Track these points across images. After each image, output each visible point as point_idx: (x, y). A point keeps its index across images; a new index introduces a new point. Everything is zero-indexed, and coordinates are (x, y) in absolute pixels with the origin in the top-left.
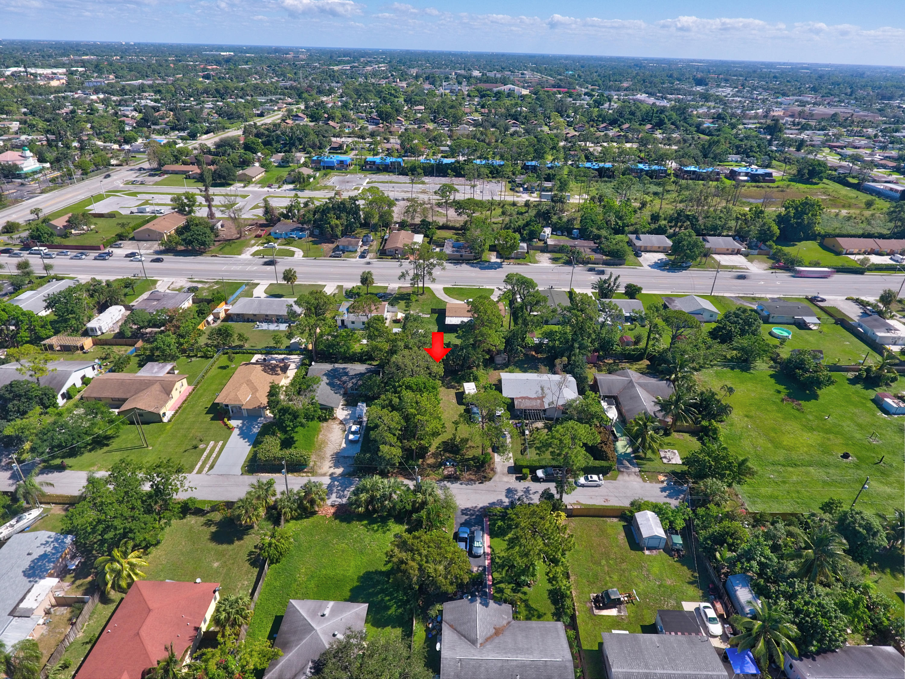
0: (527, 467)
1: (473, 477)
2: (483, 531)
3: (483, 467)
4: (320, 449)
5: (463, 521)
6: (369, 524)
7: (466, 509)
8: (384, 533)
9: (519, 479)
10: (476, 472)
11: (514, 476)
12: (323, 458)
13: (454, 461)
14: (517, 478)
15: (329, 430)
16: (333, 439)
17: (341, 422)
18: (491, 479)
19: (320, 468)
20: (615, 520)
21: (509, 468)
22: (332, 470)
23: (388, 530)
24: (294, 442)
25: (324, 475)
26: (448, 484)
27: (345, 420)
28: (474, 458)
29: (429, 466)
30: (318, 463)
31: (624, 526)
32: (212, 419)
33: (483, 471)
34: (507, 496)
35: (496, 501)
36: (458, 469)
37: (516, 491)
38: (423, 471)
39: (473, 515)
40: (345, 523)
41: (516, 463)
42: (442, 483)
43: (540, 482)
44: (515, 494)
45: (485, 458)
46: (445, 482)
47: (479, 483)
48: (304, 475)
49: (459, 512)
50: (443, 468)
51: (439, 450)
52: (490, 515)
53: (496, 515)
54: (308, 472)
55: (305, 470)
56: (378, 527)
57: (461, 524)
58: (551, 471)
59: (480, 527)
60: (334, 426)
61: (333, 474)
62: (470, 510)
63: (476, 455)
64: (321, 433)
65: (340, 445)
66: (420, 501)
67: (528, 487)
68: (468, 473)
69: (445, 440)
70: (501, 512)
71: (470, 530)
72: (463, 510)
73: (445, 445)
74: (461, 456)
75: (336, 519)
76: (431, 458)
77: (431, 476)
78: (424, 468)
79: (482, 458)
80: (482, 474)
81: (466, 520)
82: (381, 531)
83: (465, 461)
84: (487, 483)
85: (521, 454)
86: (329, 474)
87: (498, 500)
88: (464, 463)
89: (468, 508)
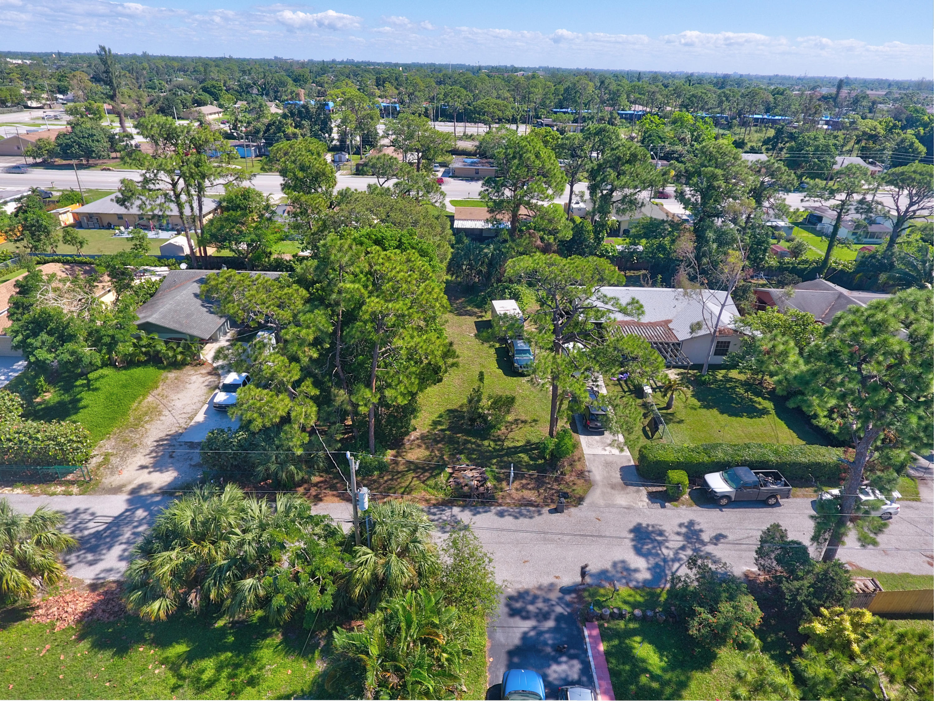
0: (678, 466)
1: (531, 495)
3: (555, 468)
4: (136, 426)
5: (515, 640)
6: (190, 657)
7: (522, 595)
9: (659, 499)
10: (539, 483)
11: (644, 491)
12: (133, 447)
14: (652, 497)
15: (178, 386)
16: (178, 404)
17: (213, 372)
18: (580, 500)
19: (114, 471)
21: (624, 470)
22: (144, 477)
23: (252, 682)
24: (76, 410)
25: (116, 490)
26: (465, 516)
27: (224, 366)
28: (528, 448)
29: (414, 467)
30: (114, 460)
33: (558, 480)
34: (638, 551)
35: (608, 566)
36: (488, 475)
37: (661, 533)
38: (391, 480)
39: (543, 616)
40: (108, 653)
41: (642, 458)
42: (448, 513)
43: (721, 507)
44: (660, 543)
45: (557, 445)
46: (456, 510)
47: (551, 512)
48: (59, 489)
49: (501, 609)
50: (449, 470)
51: (440, 427)
52: (601, 617)
53: (621, 616)
54: (72, 483)
55: (70, 477)
56: (219, 668)
57: (511, 653)
58: (749, 476)
59: (577, 665)
60: (194, 378)
61: (142, 486)
62: (536, 597)
63: (535, 440)
64: (155, 392)
65: (191, 418)
66: (367, 575)
67: (691, 523)
68: (516, 484)
69: (455, 407)
70: (634, 605)
71: (547, 684)
72: (511, 598)
73: (455, 417)
74: (494, 441)
75: (81, 638)
76: (419, 446)
77: (415, 494)
78: (399, 472)
79: (551, 446)
80: (555, 487)
81: (525, 637)
82: (224, 684)
83: (507, 455)
84: (573, 510)
85: (647, 437)
86: (130, 487)
87: (615, 565)
88: (505, 459)
89: (527, 592)
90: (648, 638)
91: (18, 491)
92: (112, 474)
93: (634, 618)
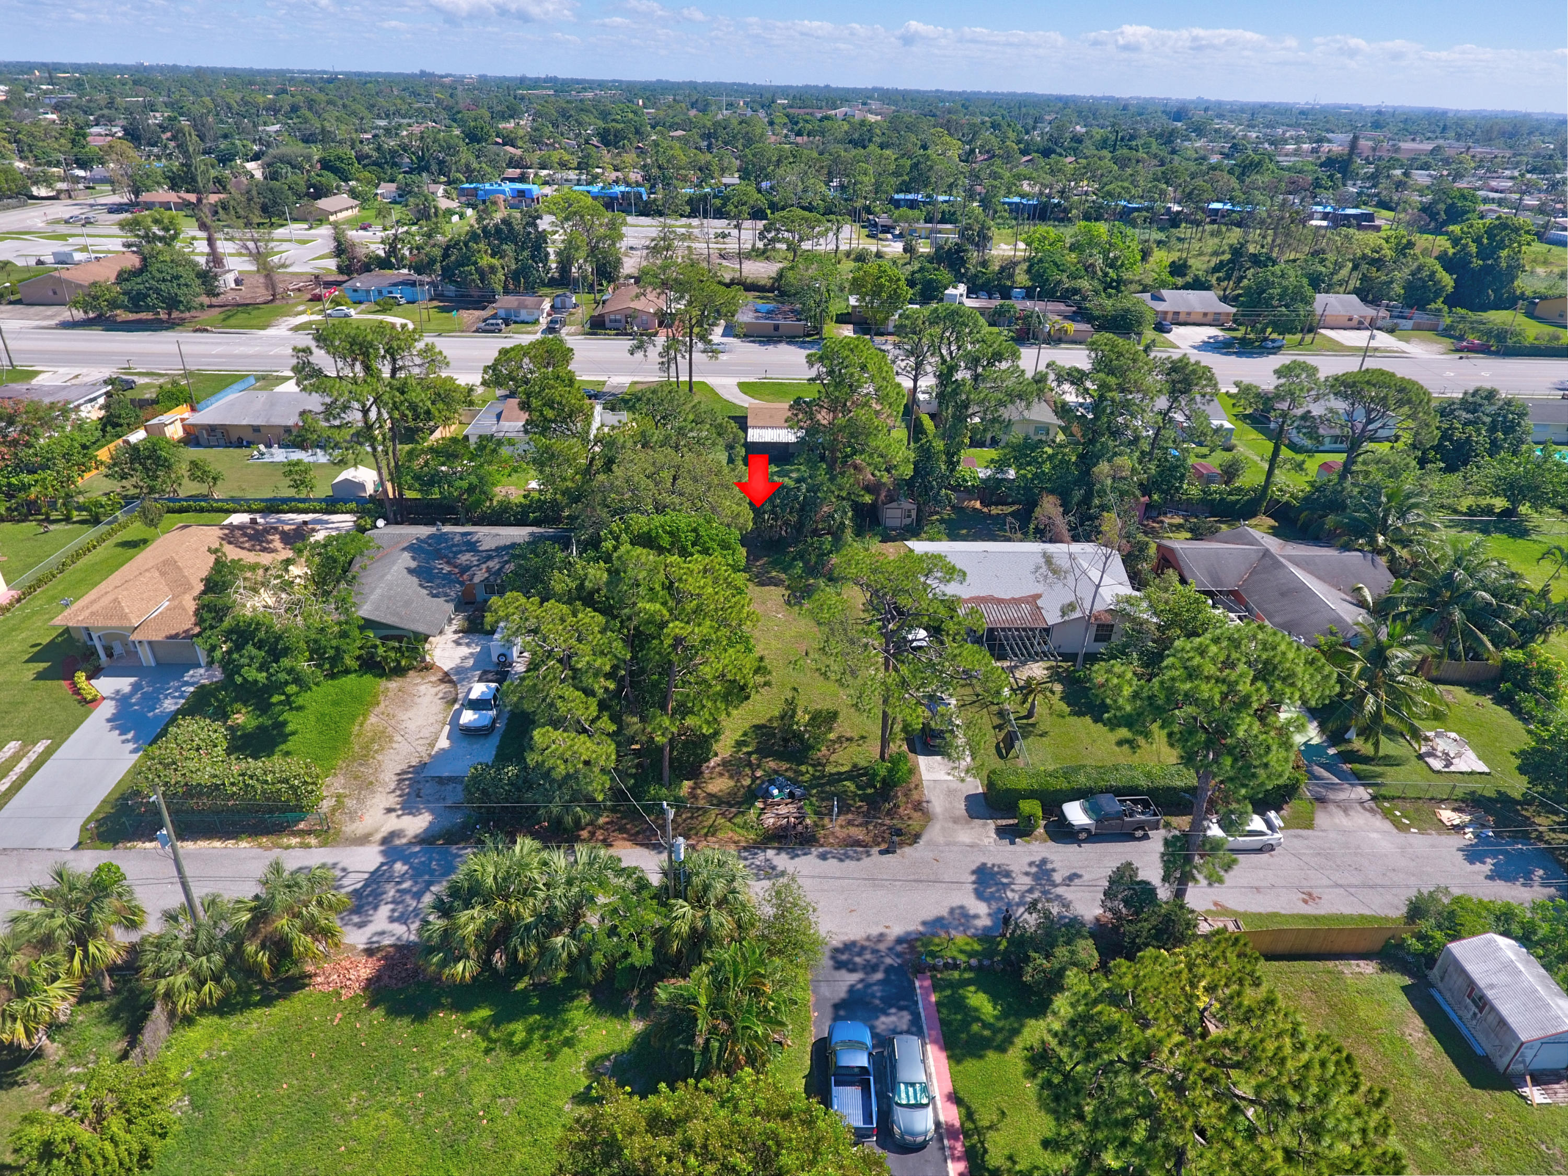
0: (1031, 794)
1: (858, 833)
2: (920, 1033)
3: (887, 799)
4: (365, 757)
5: (841, 992)
6: (497, 1021)
7: (849, 947)
8: (551, 1055)
9: (1008, 834)
10: (868, 817)
11: (991, 825)
12: (367, 785)
13: (795, 782)
14: (1002, 832)
15: (405, 700)
16: (412, 726)
17: (446, 678)
18: (916, 837)
19: (353, 816)
20: (1368, 968)
21: (970, 799)
22: (392, 823)
23: (568, 1042)
24: (285, 738)
25: (363, 840)
26: (781, 861)
27: (459, 670)
28: (856, 773)
29: (717, 800)
30: (350, 803)
31: (1405, 989)
32: (40, 676)
33: (890, 813)
34: (980, 895)
35: (944, 912)
36: (808, 809)
37: (1008, 874)
38: (692, 818)
39: (874, 968)
40: (406, 1021)
41: (990, 785)
42: (761, 856)
43: (1079, 842)
44: (1006, 886)
45: (890, 771)
46: (770, 853)
47: (882, 853)
48: (294, 841)
49: (826, 961)
50: (759, 805)
51: (745, 750)
52: (934, 968)
53: (956, 966)
54: (309, 833)
55: (302, 826)
56: (530, 1030)
57: (837, 1007)
58: (1112, 804)
59: (906, 1017)
60: (423, 688)
61: (393, 835)
62: (863, 948)
63: (863, 763)
64: (377, 710)
65: (432, 745)
66: (685, 929)
67: (1044, 861)
68: (842, 819)
69: (763, 722)
70: (971, 955)
71: (874, 1035)
72: (836, 950)
73: (763, 735)
74: (813, 766)
75: (373, 1005)
76: (721, 775)
77: (720, 835)
78: (698, 809)
79: (883, 772)
80: (887, 822)
81: (851, 990)
82: (538, 1046)
83: (829, 783)
84: (907, 850)
85: (1001, 756)
86: (379, 836)
87: (952, 911)
88: (827, 788)
89: (854, 943)
90: (982, 987)
91: (243, 844)
92: (352, 820)
93: (970, 968)
